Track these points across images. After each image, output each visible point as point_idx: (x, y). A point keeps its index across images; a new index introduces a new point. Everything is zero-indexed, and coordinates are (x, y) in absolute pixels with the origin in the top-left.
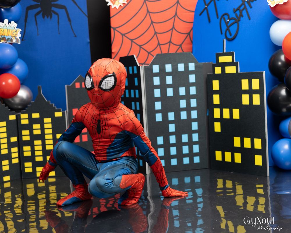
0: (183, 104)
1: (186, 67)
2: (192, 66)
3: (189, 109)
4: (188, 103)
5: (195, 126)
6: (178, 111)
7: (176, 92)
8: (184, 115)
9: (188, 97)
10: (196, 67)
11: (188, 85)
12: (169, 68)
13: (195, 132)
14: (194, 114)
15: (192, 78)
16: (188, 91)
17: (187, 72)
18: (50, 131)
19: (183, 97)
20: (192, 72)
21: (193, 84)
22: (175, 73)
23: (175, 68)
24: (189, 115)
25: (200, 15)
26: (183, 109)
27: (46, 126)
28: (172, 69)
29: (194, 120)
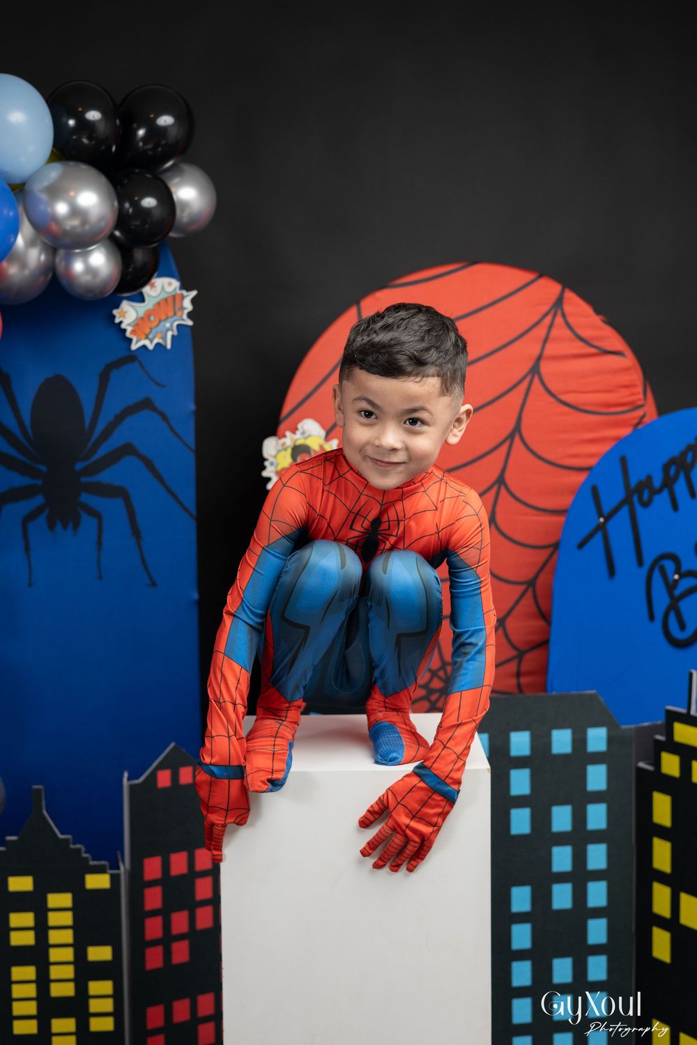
0: (562, 859)
1: (580, 741)
2: (597, 738)
3: (580, 876)
4: (580, 858)
5: (597, 931)
6: (542, 882)
7: (541, 820)
8: (562, 897)
9: (579, 838)
10: (610, 740)
11: (580, 800)
12: (520, 743)
13: (597, 950)
14: (597, 894)
15: (597, 778)
16: (579, 818)
17: (581, 756)
18: (67, 936)
19: (562, 839)
20: (597, 758)
21: (597, 797)
22: (540, 758)
23: (541, 744)
24: (580, 895)
25: (581, 545)
26: (562, 878)
27: (54, 919)
28: (533, 748)
29: (597, 913)
